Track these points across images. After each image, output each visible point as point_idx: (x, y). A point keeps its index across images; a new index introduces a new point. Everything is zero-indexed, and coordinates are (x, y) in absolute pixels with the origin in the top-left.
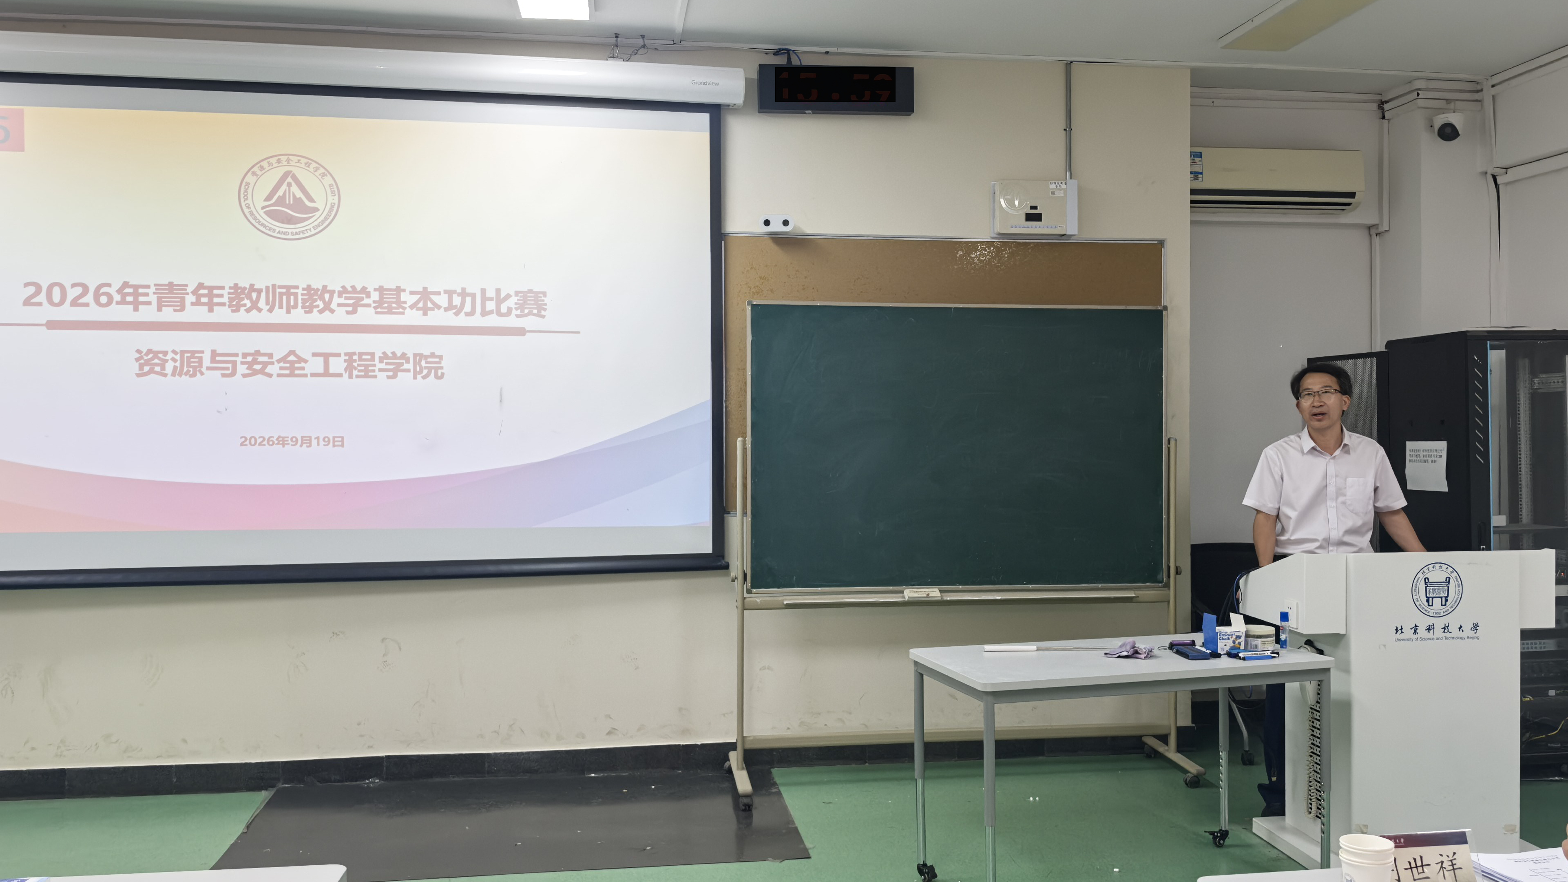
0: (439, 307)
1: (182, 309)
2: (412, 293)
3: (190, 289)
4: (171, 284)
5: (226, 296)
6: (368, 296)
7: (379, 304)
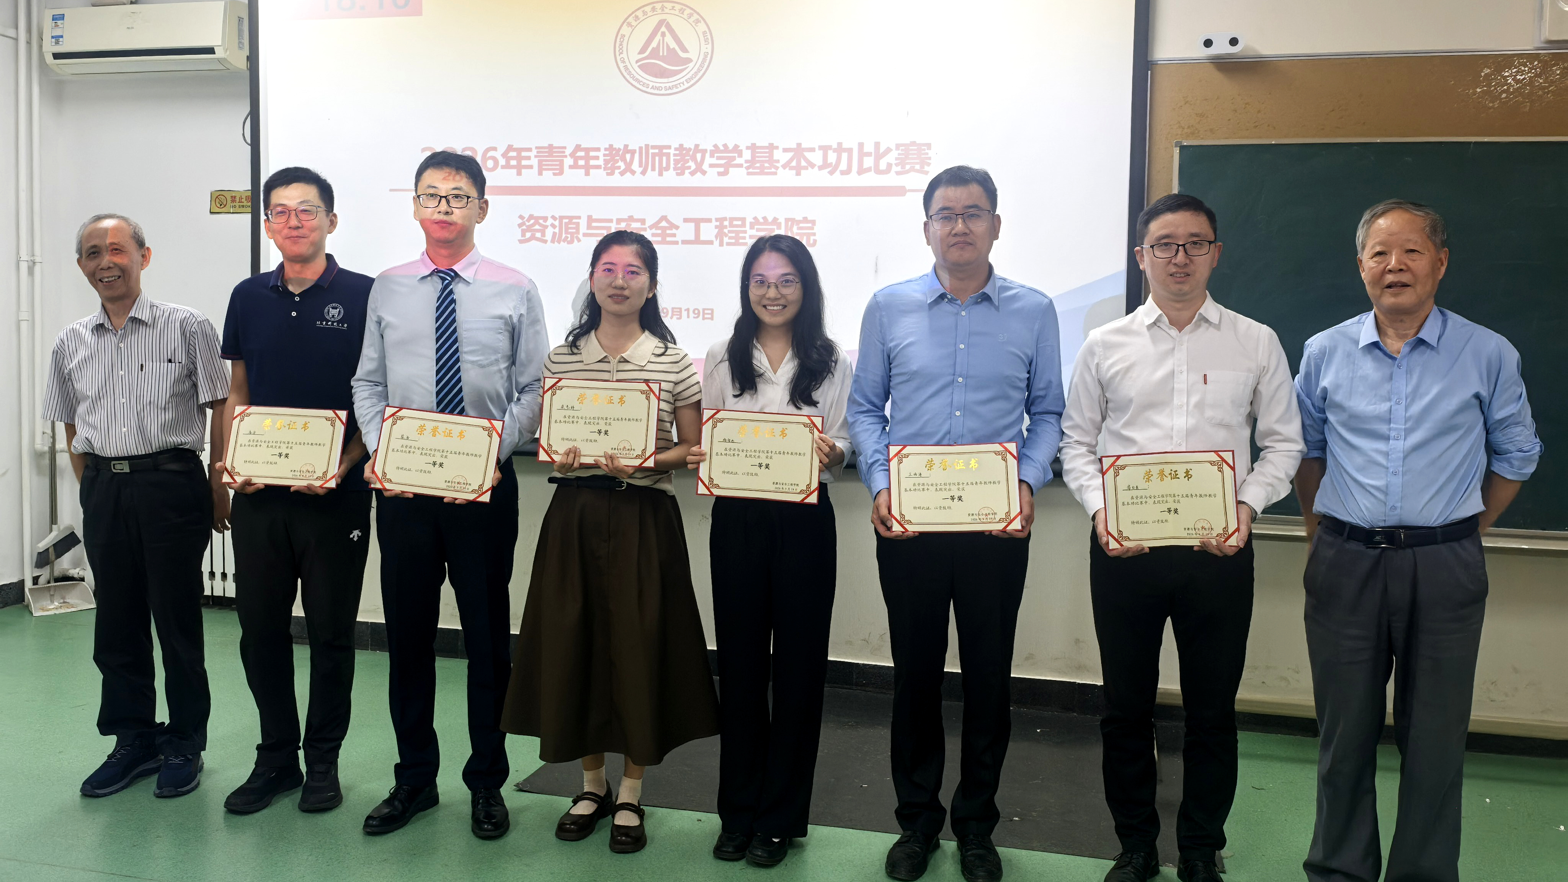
0: (812, 166)
1: (561, 172)
2: (785, 150)
3: (568, 152)
4: (551, 146)
5: (602, 158)
6: (740, 155)
7: (751, 163)
